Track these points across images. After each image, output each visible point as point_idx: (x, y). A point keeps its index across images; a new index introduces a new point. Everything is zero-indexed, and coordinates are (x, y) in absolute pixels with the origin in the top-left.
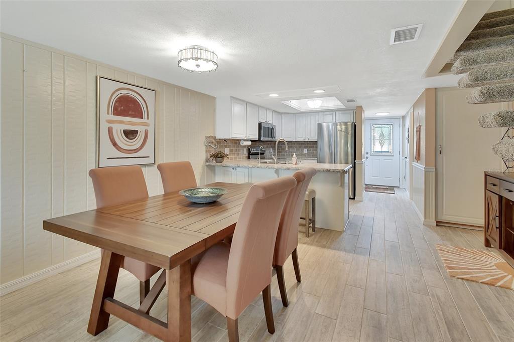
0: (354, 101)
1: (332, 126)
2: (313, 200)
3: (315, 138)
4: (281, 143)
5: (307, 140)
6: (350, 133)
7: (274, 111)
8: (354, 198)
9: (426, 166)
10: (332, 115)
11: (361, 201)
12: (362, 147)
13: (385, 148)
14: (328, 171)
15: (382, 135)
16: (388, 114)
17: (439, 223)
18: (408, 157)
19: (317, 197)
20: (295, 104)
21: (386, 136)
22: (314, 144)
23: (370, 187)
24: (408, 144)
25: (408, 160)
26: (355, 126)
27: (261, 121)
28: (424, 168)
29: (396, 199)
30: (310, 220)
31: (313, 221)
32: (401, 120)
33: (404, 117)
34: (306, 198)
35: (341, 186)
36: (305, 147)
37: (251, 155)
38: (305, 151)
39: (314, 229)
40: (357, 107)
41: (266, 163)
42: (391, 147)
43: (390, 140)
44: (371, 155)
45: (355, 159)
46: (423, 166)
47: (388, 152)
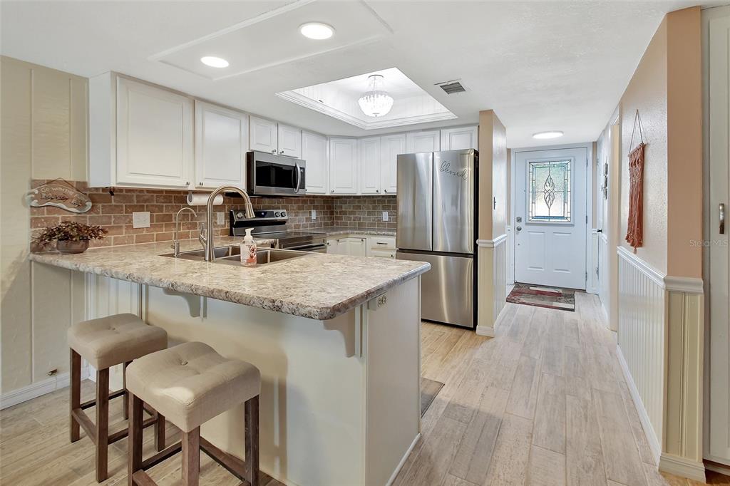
1: (427, 157)
5: (385, 194)
7: (303, 130)
8: (474, 329)
9: (669, 273)
11: (489, 338)
13: (557, 210)
15: (549, 181)
16: (561, 135)
18: (606, 228)
21: (559, 186)
23: (524, 289)
24: (606, 202)
25: (604, 236)
26: (477, 157)
27: (253, 148)
28: (665, 280)
33: (595, 145)
36: (384, 208)
37: (235, 226)
38: (385, 216)
40: (481, 112)
42: (568, 207)
43: (565, 192)
44: (527, 224)
45: (476, 237)
46: (663, 275)
47: (563, 218)
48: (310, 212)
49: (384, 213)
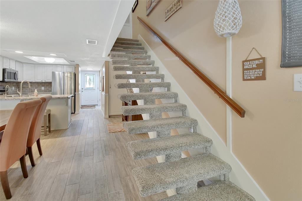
0: (74, 62)
1: (62, 73)
2: (49, 115)
3: (50, 80)
4: (25, 83)
5: (44, 82)
6: (73, 78)
7: (16, 61)
8: (74, 113)
10: (62, 67)
11: (78, 114)
12: (79, 86)
13: (91, 86)
14: (59, 98)
15: (90, 80)
16: (92, 69)
17: (110, 116)
19: (52, 113)
20: (35, 59)
21: (92, 80)
22: (50, 84)
23: (84, 106)
25: (101, 91)
26: (75, 74)
27: (5, 67)
29: (96, 110)
30: (47, 127)
31: (49, 127)
32: (99, 72)
33: (100, 71)
34: (45, 114)
35: (66, 105)
38: (43, 88)
39: (50, 131)
41: (11, 96)
42: (94, 86)
43: (93, 82)
44: (84, 90)
45: (75, 92)
46: (105, 93)
47: (93, 88)
48: (12, 87)
49: (42, 87)
